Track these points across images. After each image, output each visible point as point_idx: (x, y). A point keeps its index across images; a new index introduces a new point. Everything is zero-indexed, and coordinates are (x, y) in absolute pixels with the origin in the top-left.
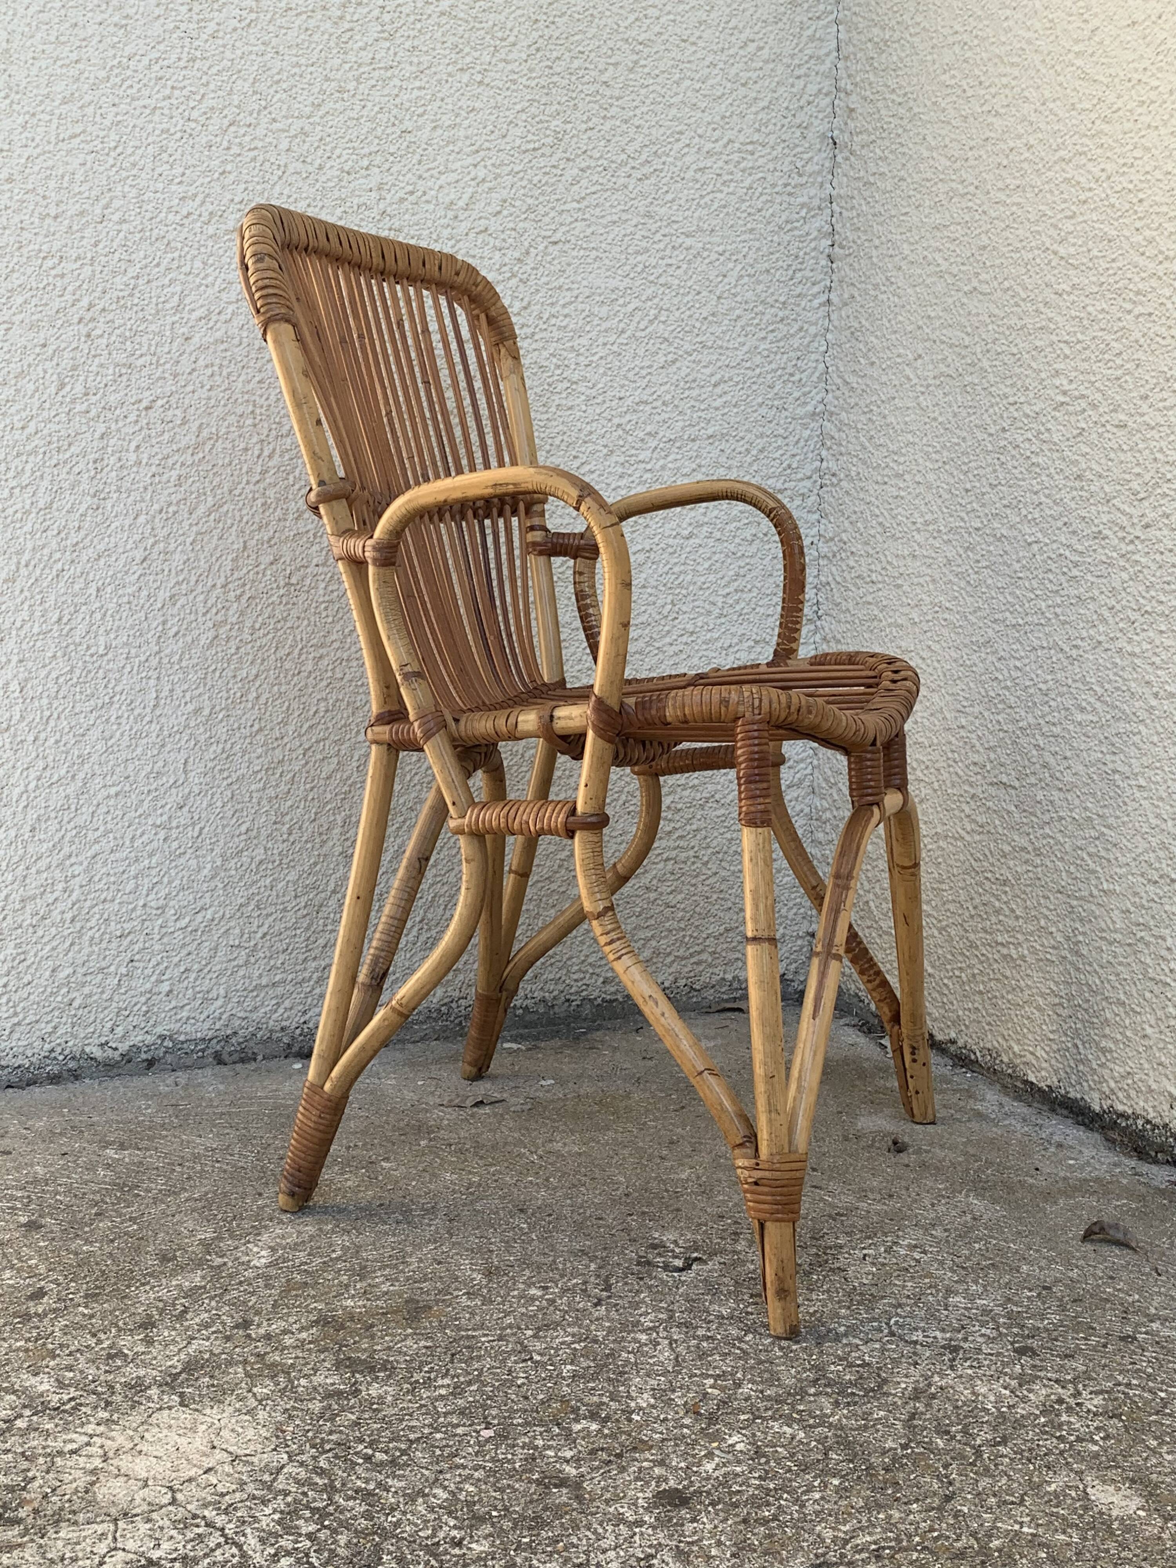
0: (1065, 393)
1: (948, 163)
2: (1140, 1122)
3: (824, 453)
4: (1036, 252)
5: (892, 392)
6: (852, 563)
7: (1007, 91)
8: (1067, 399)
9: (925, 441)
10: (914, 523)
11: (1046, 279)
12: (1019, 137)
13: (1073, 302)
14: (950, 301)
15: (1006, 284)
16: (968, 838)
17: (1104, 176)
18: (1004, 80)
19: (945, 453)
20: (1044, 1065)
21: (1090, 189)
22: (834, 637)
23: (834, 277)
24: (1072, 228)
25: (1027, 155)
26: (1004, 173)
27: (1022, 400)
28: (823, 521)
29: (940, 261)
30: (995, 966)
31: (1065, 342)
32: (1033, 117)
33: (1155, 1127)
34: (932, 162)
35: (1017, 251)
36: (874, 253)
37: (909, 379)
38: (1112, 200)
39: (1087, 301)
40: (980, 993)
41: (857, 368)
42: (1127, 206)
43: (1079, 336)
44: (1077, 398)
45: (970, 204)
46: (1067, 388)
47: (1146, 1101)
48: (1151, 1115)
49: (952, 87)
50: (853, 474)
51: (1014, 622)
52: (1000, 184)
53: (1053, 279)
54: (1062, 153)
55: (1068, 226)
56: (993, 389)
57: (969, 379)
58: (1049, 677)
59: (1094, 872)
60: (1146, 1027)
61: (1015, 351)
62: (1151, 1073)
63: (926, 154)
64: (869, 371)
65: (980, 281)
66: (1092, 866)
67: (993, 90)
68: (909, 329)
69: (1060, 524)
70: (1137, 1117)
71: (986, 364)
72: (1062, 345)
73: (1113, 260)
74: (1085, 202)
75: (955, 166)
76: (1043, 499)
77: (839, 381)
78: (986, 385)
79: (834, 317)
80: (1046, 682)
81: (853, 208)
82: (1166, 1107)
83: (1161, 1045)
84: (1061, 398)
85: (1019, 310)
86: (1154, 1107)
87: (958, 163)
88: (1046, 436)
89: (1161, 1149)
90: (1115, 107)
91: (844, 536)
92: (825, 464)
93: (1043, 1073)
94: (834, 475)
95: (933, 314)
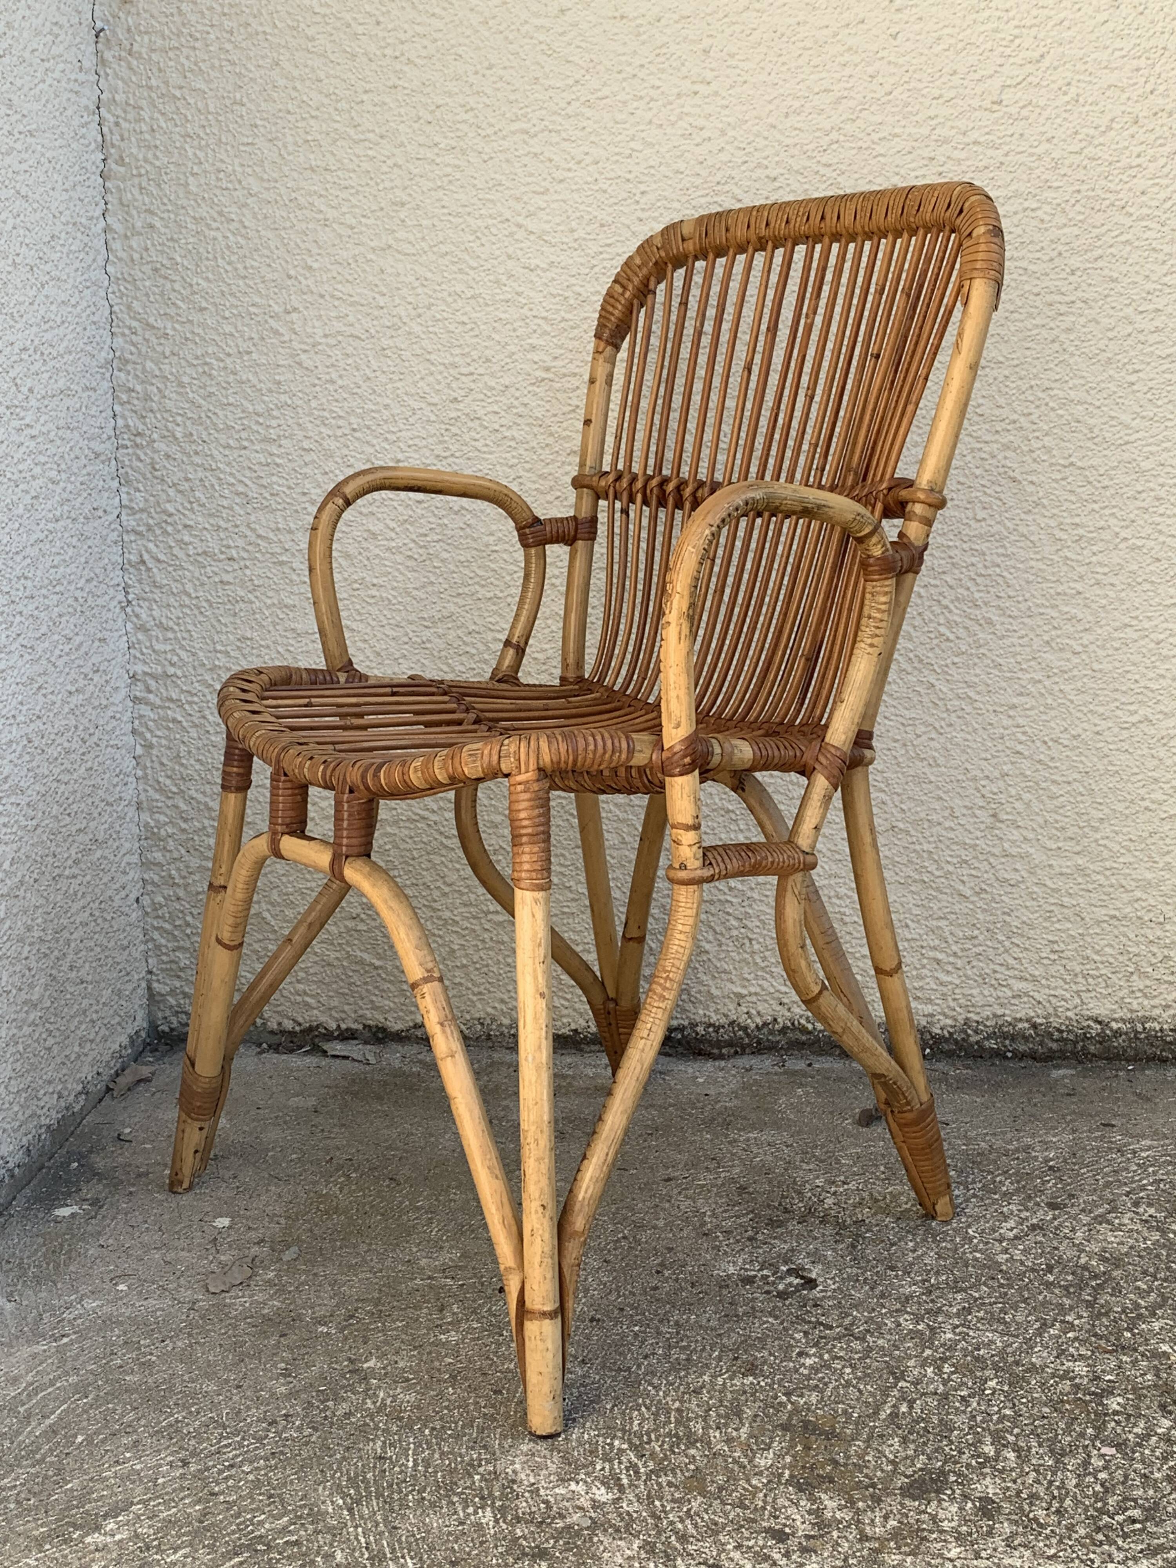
0: (547, 369)
1: (326, 101)
2: (700, 1029)
3: (117, 408)
4: (490, 222)
5: (243, 346)
6: (187, 538)
7: (425, 42)
8: (550, 376)
9: (314, 404)
10: (304, 494)
11: (510, 250)
12: (450, 95)
13: (553, 279)
14: (345, 254)
15: (443, 248)
16: (434, 817)
17: (588, 159)
18: (418, 29)
19: (353, 420)
20: (565, 1012)
21: (569, 170)
22: (160, 625)
23: (109, 198)
24: (544, 205)
25: (466, 117)
26: (428, 129)
27: (481, 371)
28: (124, 489)
29: (323, 208)
30: (486, 936)
31: (545, 318)
32: (472, 79)
33: (717, 1029)
34: (294, 94)
35: (458, 215)
36: (191, 180)
37: (277, 333)
38: (605, 187)
39: (573, 281)
40: (464, 966)
41: (172, 311)
42: (625, 195)
43: (563, 313)
44: (565, 375)
45: (370, 153)
46: (549, 364)
47: (707, 1008)
48: (714, 1018)
49: (324, 16)
50: (179, 435)
51: (489, 595)
52: (422, 139)
53: (520, 253)
54: (525, 126)
55: (540, 201)
56: (432, 357)
57: (385, 342)
58: (547, 646)
59: (624, 821)
60: (703, 944)
61: (465, 319)
62: (711, 983)
63: (282, 82)
64: (196, 317)
65: (397, 240)
66: (621, 815)
67: (403, 37)
68: (269, 276)
69: (549, 497)
70: (693, 1025)
71: (417, 329)
72: (540, 321)
73: (609, 245)
74: (561, 181)
75: (339, 105)
76: (522, 473)
77: (135, 324)
78: (419, 352)
79: (116, 245)
80: (543, 651)
81: (139, 121)
82: (732, 1007)
83: (723, 955)
84: (541, 374)
85: (465, 277)
86: (716, 1011)
87: (343, 105)
88: (521, 410)
89: (730, 1044)
90: (600, 94)
91: (170, 508)
92: (120, 422)
93: (565, 1020)
94: (139, 434)
95: (315, 265)
